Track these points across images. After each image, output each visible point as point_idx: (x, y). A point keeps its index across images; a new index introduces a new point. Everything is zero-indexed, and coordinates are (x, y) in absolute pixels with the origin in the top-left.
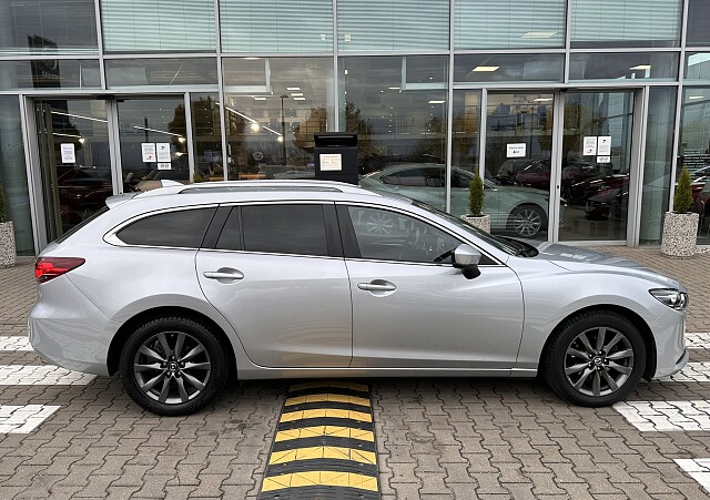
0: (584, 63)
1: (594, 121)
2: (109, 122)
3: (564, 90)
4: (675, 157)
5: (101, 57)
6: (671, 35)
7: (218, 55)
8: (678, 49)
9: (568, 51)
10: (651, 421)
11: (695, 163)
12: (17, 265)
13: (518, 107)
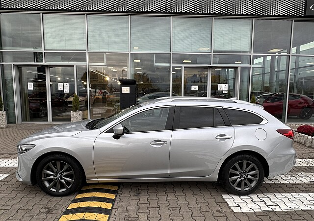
0: (218, 58)
1: (224, 80)
2: (46, 74)
3: (211, 67)
4: (250, 92)
5: (43, 51)
6: (247, 49)
7: (87, 52)
8: (250, 54)
9: (212, 54)
10: (239, 206)
11: (257, 94)
12: (7, 127)
13: (200, 75)
